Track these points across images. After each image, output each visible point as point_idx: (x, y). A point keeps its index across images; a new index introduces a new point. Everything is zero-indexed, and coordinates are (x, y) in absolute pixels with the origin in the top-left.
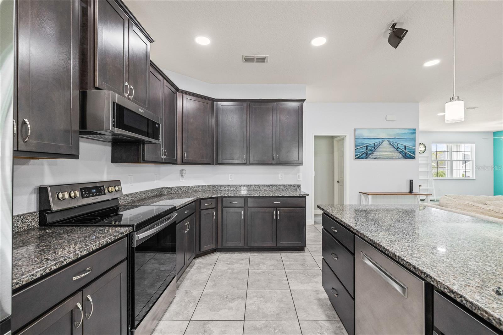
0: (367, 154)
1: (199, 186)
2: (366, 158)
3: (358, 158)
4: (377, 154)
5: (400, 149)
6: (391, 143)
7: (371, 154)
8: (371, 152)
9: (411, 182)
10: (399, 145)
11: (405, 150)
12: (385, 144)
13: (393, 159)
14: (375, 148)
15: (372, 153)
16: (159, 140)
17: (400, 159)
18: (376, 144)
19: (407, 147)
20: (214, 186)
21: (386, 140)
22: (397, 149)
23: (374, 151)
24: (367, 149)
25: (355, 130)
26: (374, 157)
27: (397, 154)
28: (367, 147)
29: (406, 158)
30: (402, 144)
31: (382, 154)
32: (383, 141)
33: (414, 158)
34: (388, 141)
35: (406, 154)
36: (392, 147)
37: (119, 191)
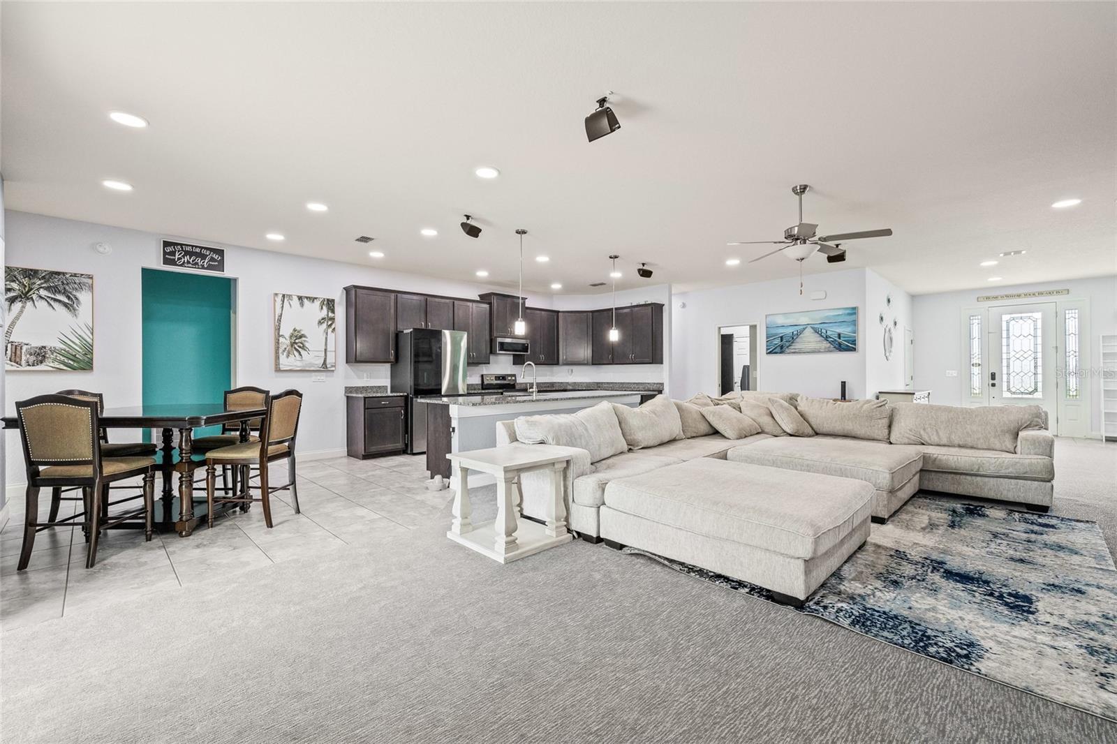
0: (782, 347)
1: (584, 383)
2: (780, 353)
3: (770, 353)
4: (797, 346)
5: (831, 338)
6: (816, 331)
7: (787, 347)
8: (787, 344)
9: (844, 384)
10: (829, 333)
11: (840, 338)
12: (809, 331)
13: (819, 352)
14: (793, 338)
15: (790, 346)
16: (527, 352)
17: (831, 351)
18: (795, 333)
19: (842, 335)
20: (598, 383)
21: (809, 326)
22: (827, 338)
23: (792, 343)
24: (782, 341)
25: (766, 316)
26: (793, 351)
27: (826, 345)
28: (782, 338)
29: (840, 351)
30: (833, 331)
31: (803, 346)
32: (804, 329)
33: (854, 350)
34: (812, 327)
35: (840, 344)
36: (818, 335)
37: (515, 380)
